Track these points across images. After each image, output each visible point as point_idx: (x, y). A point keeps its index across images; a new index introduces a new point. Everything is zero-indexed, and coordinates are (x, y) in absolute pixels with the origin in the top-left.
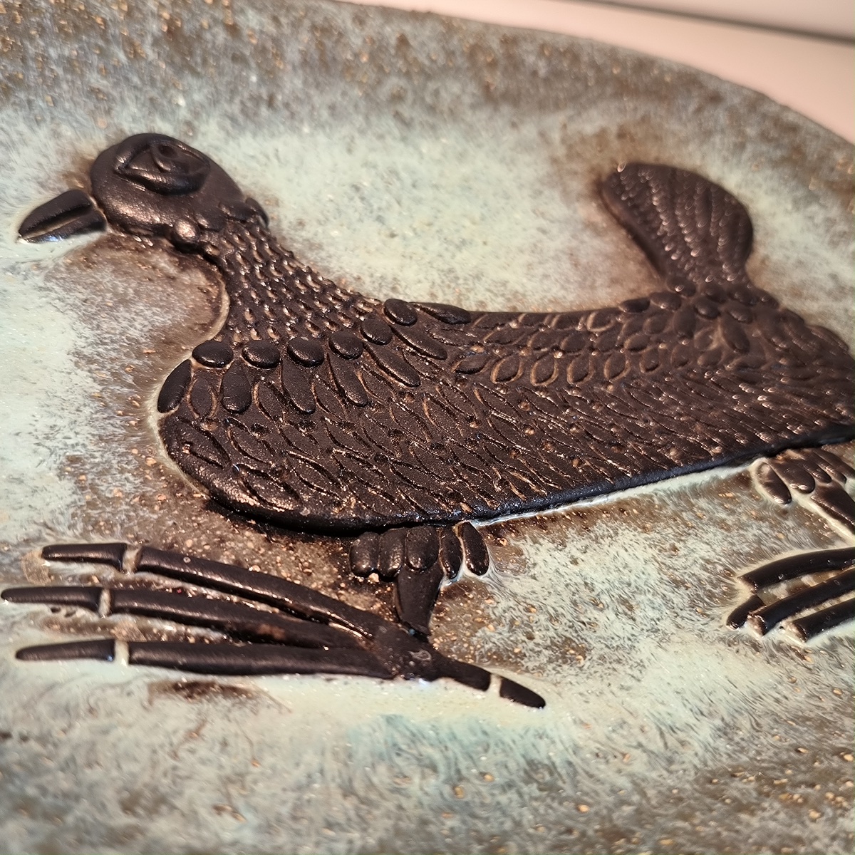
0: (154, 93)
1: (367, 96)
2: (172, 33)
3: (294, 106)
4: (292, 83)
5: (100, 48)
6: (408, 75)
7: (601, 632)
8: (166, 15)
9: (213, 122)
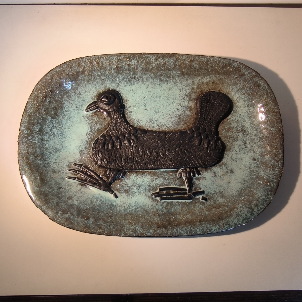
0: (113, 79)
1: (154, 75)
2: (117, 67)
3: (139, 78)
4: (139, 74)
5: (104, 72)
6: (164, 70)
7: (132, 190)
8: (116, 64)
9: (123, 83)
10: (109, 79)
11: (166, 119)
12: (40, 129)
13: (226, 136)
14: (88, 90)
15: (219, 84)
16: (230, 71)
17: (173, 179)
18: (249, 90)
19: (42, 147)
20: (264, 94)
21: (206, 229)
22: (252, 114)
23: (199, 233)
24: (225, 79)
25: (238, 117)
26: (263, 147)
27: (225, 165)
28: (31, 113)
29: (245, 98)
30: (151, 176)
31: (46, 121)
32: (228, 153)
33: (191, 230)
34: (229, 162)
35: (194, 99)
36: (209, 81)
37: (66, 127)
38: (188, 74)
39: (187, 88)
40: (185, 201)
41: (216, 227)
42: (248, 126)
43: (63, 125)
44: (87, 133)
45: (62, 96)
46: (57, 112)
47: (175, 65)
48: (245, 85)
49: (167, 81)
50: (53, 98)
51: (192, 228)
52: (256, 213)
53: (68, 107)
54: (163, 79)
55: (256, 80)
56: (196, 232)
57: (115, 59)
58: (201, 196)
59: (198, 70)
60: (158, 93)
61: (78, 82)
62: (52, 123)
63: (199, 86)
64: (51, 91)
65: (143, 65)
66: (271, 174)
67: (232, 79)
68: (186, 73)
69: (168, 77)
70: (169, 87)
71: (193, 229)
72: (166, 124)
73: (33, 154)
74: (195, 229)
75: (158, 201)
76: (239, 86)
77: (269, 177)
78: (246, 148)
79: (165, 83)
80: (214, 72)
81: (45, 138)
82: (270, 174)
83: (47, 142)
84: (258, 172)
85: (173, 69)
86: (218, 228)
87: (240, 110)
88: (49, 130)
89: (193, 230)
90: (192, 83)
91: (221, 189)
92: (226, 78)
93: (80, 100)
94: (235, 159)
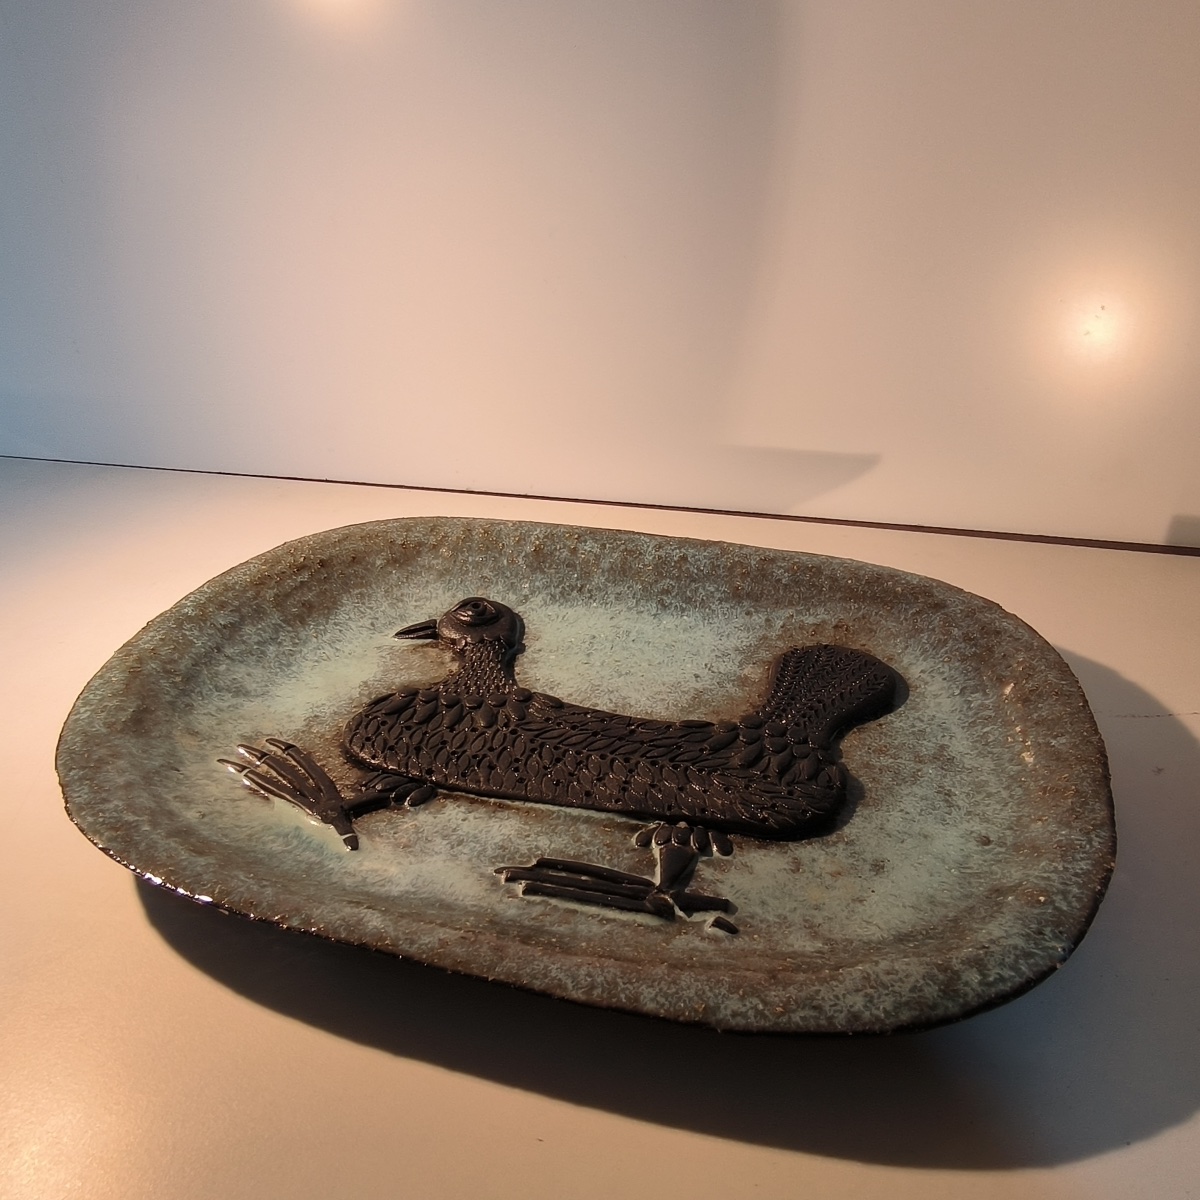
0: (515, 581)
1: (644, 589)
2: (537, 552)
3: (594, 592)
4: (598, 580)
5: (495, 558)
6: (678, 579)
8: (537, 542)
9: (540, 597)
10: (501, 580)
11: (647, 693)
12: (230, 623)
13: (867, 765)
14: (428, 595)
15: (859, 634)
16: (896, 593)
17: (608, 845)
18: (963, 645)
19: (205, 663)
20: (1018, 650)
21: (690, 999)
22: (979, 715)
23: (650, 1006)
24: (878, 617)
25: (922, 721)
26: (1022, 803)
27: (847, 843)
28: (236, 583)
29: (950, 670)
30: (526, 823)
31: (261, 619)
32: (866, 812)
33: (616, 984)
34: (869, 838)
35: (764, 662)
36: (824, 622)
37: (310, 656)
38: (756, 598)
39: (744, 634)
40: (635, 922)
41: (747, 1003)
42: (961, 749)
43: (305, 650)
44: (365, 683)
45: (346, 587)
46: (309, 617)
47: (715, 567)
48: (949, 633)
49: (683, 610)
50: (319, 581)
51: (621, 978)
52: (972, 989)
53: (347, 617)
54: (671, 604)
55: (987, 617)
56: (637, 1000)
57: (538, 530)
58: (710, 917)
59: (786, 585)
60: (643, 633)
61: (409, 568)
62: (277, 632)
63: (788, 634)
64: (322, 563)
65: (615, 555)
66: (1056, 870)
67: (903, 617)
68: (748, 595)
69: (688, 600)
70: (683, 624)
71: (624, 984)
72: (642, 703)
73: (165, 663)
74: (635, 985)
75: (515, 896)
76: (929, 637)
77: (1048, 879)
78: (950, 807)
79: (675, 613)
80: (839, 595)
81: (229, 651)
82: (1051, 872)
83: (228, 661)
84: (997, 874)
85: (707, 577)
86: (755, 1008)
87: (932, 705)
88: (256, 640)
89: (623, 986)
90: (763, 623)
91: (814, 917)
92: (881, 616)
93: (392, 613)
94: (895, 833)
